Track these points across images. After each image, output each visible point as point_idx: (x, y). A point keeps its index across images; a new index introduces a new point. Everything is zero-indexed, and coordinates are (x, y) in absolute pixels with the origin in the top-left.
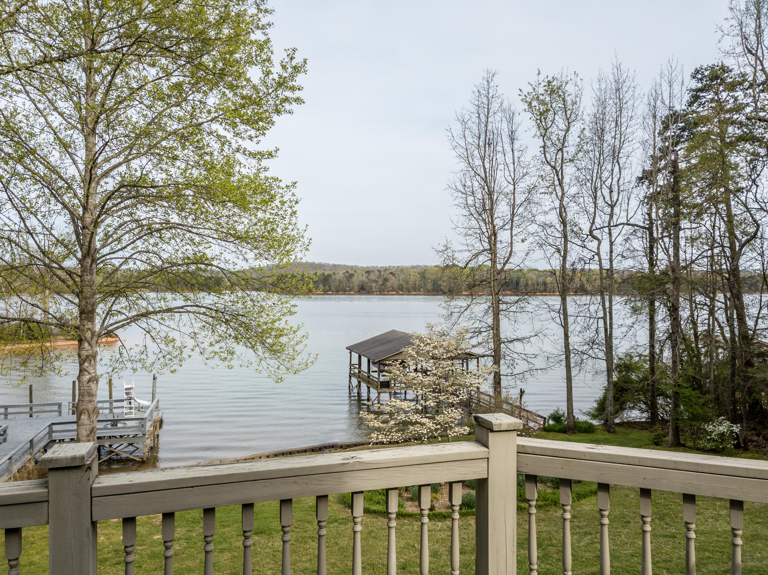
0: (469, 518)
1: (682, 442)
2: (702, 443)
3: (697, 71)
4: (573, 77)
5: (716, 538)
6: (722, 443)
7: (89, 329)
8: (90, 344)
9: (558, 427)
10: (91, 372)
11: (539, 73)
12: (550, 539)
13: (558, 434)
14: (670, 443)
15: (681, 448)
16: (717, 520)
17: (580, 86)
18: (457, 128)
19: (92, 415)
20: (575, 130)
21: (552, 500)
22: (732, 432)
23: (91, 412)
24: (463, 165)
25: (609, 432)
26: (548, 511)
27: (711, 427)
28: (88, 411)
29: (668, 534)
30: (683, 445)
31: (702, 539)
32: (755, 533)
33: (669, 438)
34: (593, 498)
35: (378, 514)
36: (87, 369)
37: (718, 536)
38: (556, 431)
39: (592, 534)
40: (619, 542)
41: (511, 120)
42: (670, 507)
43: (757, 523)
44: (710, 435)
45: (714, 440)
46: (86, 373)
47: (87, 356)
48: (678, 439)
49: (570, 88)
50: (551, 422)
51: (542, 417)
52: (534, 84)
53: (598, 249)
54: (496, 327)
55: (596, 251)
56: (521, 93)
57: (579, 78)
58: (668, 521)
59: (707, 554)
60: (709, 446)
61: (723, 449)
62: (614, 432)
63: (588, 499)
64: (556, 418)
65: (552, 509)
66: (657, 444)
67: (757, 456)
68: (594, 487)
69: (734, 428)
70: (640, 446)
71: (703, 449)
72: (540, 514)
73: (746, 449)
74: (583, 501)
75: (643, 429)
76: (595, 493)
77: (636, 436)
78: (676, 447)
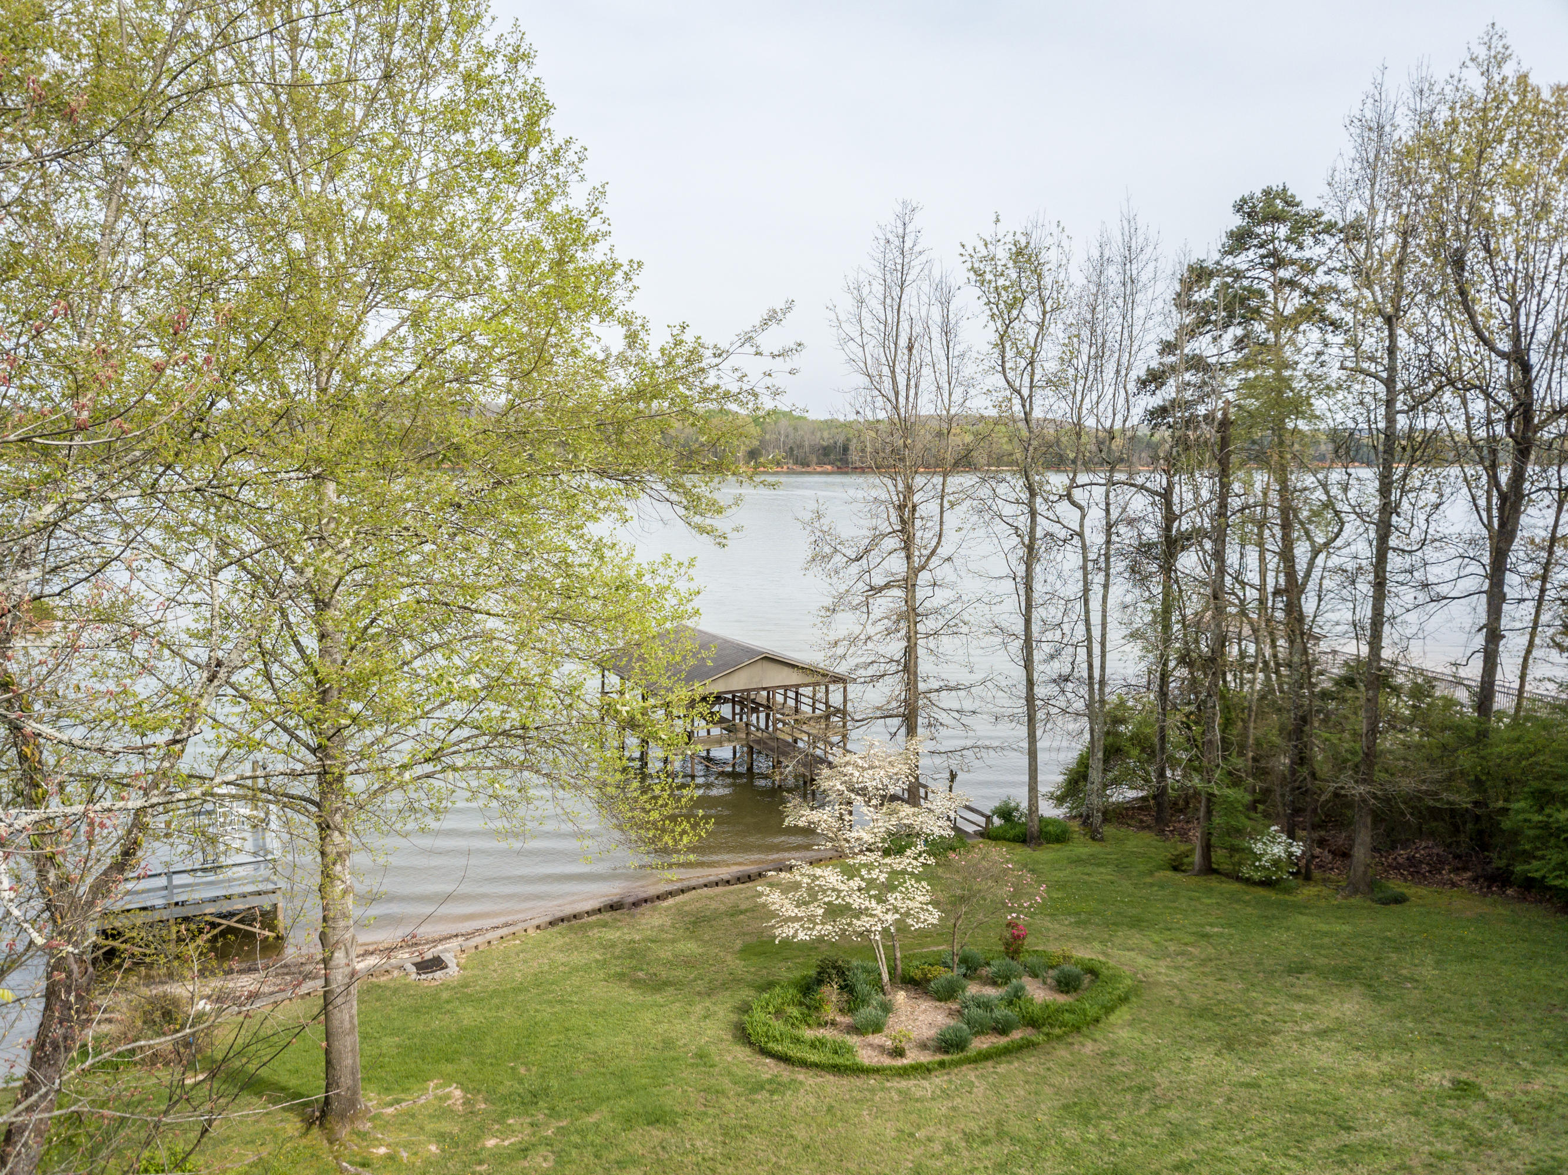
0: (965, 1068)
1: (1215, 866)
2: (1246, 871)
3: (1244, 201)
4: (1055, 231)
5: (1312, 1085)
6: (1276, 873)
9: (1012, 833)
11: (998, 220)
12: (1096, 1105)
13: (1012, 845)
14: (1197, 868)
15: (1213, 877)
16: (1303, 1045)
17: (1067, 249)
20: (1057, 330)
21: (1071, 1024)
22: (1290, 855)
24: (857, 377)
25: (1093, 838)
26: (1072, 1044)
27: (1259, 845)
29: (1248, 1080)
30: (1218, 872)
31: (1295, 1087)
32: (1359, 1070)
33: (1197, 858)
34: (1125, 1008)
38: (1009, 840)
39: (1148, 1089)
41: (946, 303)
42: (1234, 1021)
43: (1358, 1049)
44: (1260, 860)
45: (1264, 868)
48: (1210, 863)
49: (1051, 257)
50: (997, 821)
51: (983, 815)
52: (989, 240)
53: (1082, 525)
55: (1078, 530)
56: (963, 251)
57: (1065, 234)
58: (1241, 1054)
59: (1310, 1119)
60: (1257, 876)
61: (1278, 881)
62: (1102, 840)
63: (1117, 1012)
64: (1006, 813)
65: (1077, 1039)
66: (1175, 869)
67: (1326, 892)
68: (1121, 989)
69: (1293, 849)
70: (1151, 873)
71: (1248, 881)
72: (1062, 1053)
73: (1308, 878)
74: (1112, 1018)
75: (1144, 828)
76: (1124, 1000)
77: (1137, 846)
78: (1206, 874)
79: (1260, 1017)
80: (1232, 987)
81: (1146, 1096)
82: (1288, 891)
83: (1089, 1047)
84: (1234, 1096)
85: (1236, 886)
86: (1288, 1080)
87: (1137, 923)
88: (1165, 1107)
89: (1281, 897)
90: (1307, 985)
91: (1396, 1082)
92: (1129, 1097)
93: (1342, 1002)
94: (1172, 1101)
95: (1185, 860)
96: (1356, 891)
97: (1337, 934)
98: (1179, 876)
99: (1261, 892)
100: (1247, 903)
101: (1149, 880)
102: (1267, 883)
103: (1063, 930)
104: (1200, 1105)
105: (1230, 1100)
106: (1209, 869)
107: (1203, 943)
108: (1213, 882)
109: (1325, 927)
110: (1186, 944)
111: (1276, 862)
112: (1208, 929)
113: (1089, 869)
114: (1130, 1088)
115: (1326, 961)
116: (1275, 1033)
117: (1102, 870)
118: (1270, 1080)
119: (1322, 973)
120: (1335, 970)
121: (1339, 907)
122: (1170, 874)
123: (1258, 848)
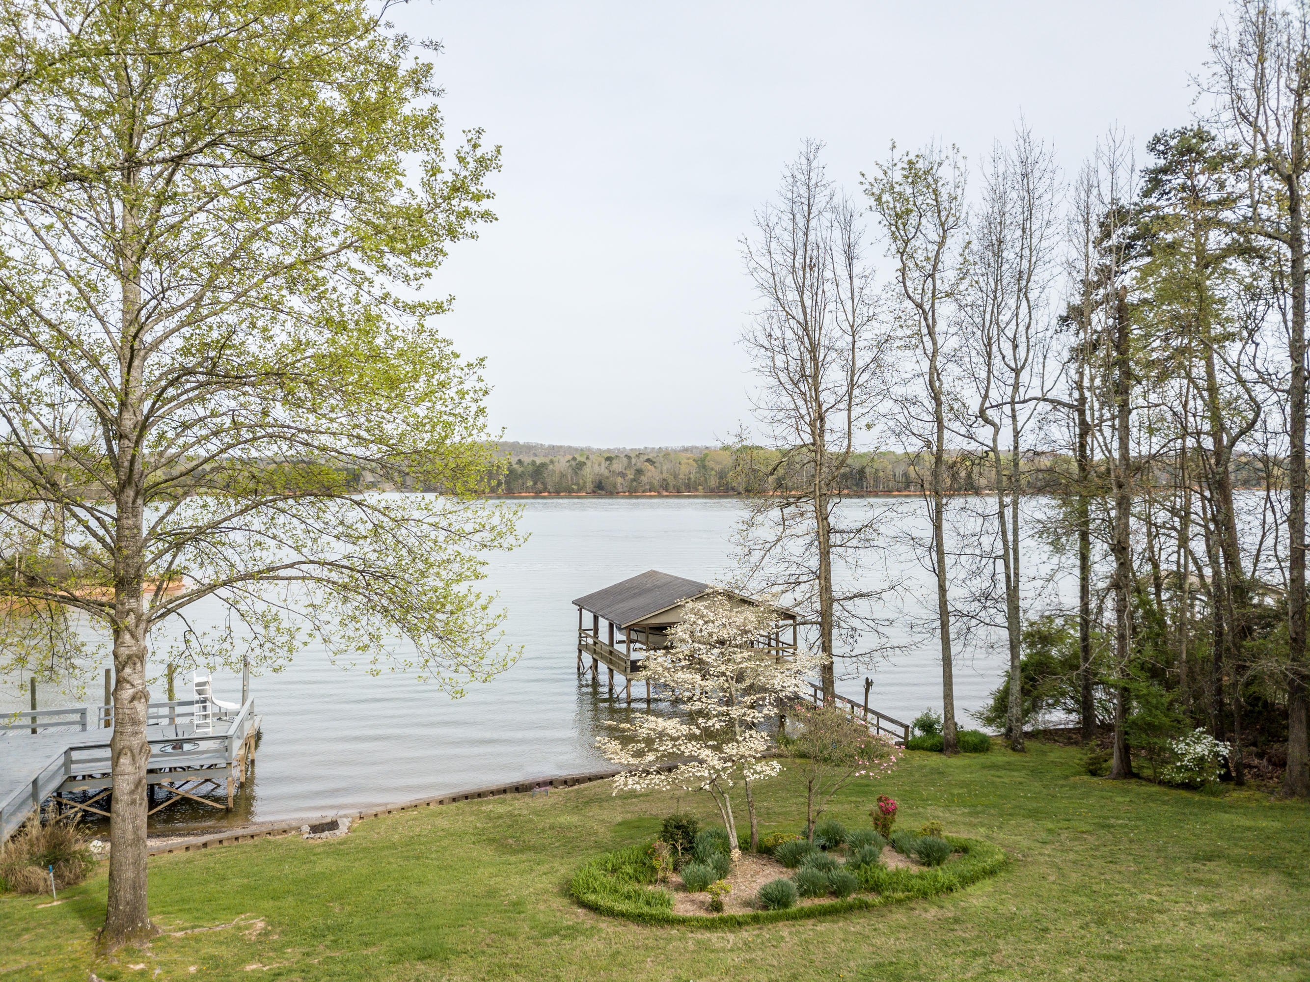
0: (780, 924)
1: (1135, 771)
2: (1167, 772)
3: (1157, 140)
4: (951, 153)
5: (1190, 961)
6: (1200, 773)
7: (131, 610)
8: (133, 636)
9: (928, 743)
10: (135, 683)
11: (894, 147)
12: (916, 965)
13: (929, 753)
14: (1115, 771)
15: (1133, 781)
16: (1193, 924)
17: (962, 169)
18: (758, 238)
19: (138, 758)
20: (955, 242)
21: (919, 890)
22: (1217, 754)
23: (136, 752)
24: (768, 302)
25: (1014, 749)
26: (913, 909)
27: (1182, 745)
28: (131, 751)
29: (1112, 952)
30: (1137, 776)
31: (1168, 962)
32: (1255, 949)
33: (1114, 762)
34: (988, 881)
35: (628, 919)
36: (129, 678)
37: (1194, 957)
38: (927, 749)
39: (985, 954)
40: (1030, 971)
41: (847, 226)
42: (1114, 898)
43: (1259, 929)
44: (1182, 760)
45: (1187, 769)
46: (128, 686)
47: (129, 657)
48: (1128, 763)
49: (945, 173)
50: (918, 733)
51: (902, 725)
52: (885, 165)
53: (995, 441)
54: (824, 575)
55: (991, 445)
56: (863, 180)
57: (960, 155)
58: (1112, 928)
60: (1179, 778)
61: (1203, 782)
62: (1023, 750)
63: (979, 884)
64: (927, 726)
65: (919, 905)
66: (1093, 773)
67: (1258, 795)
68: (989, 862)
69: (1221, 749)
70: (1066, 777)
71: (1170, 784)
72: (899, 916)
73: (1240, 783)
74: (970, 889)
75: (1072, 744)
76: (991, 873)
77: (1060, 757)
78: (1125, 778)
79: (1148, 897)
80: (1123, 869)
81: (980, 961)
82: (1214, 794)
83: (933, 912)
84: (1088, 967)
85: (1155, 789)
86: (1162, 955)
87: (1034, 814)
88: (999, 972)
89: (1205, 798)
90: (1216, 870)
91: (1300, 960)
92: (958, 961)
93: (1252, 888)
94: (1010, 967)
95: (1104, 765)
96: (1293, 793)
97: (1262, 829)
98: (1095, 779)
99: (1184, 794)
100: (1164, 803)
101: (1062, 782)
102: (1189, 786)
103: (953, 818)
104: (1043, 973)
105: (1082, 970)
106: (1128, 773)
107: (1102, 832)
108: (1133, 785)
109: (1249, 823)
110: (1083, 832)
111: (1201, 760)
112: (1112, 821)
113: (1002, 773)
114: (964, 953)
115: (1244, 851)
116: (1160, 912)
117: (1015, 774)
118: (1139, 954)
119: (1236, 862)
120: (1251, 860)
121: (1271, 808)
122: (1086, 778)
123: (1180, 747)
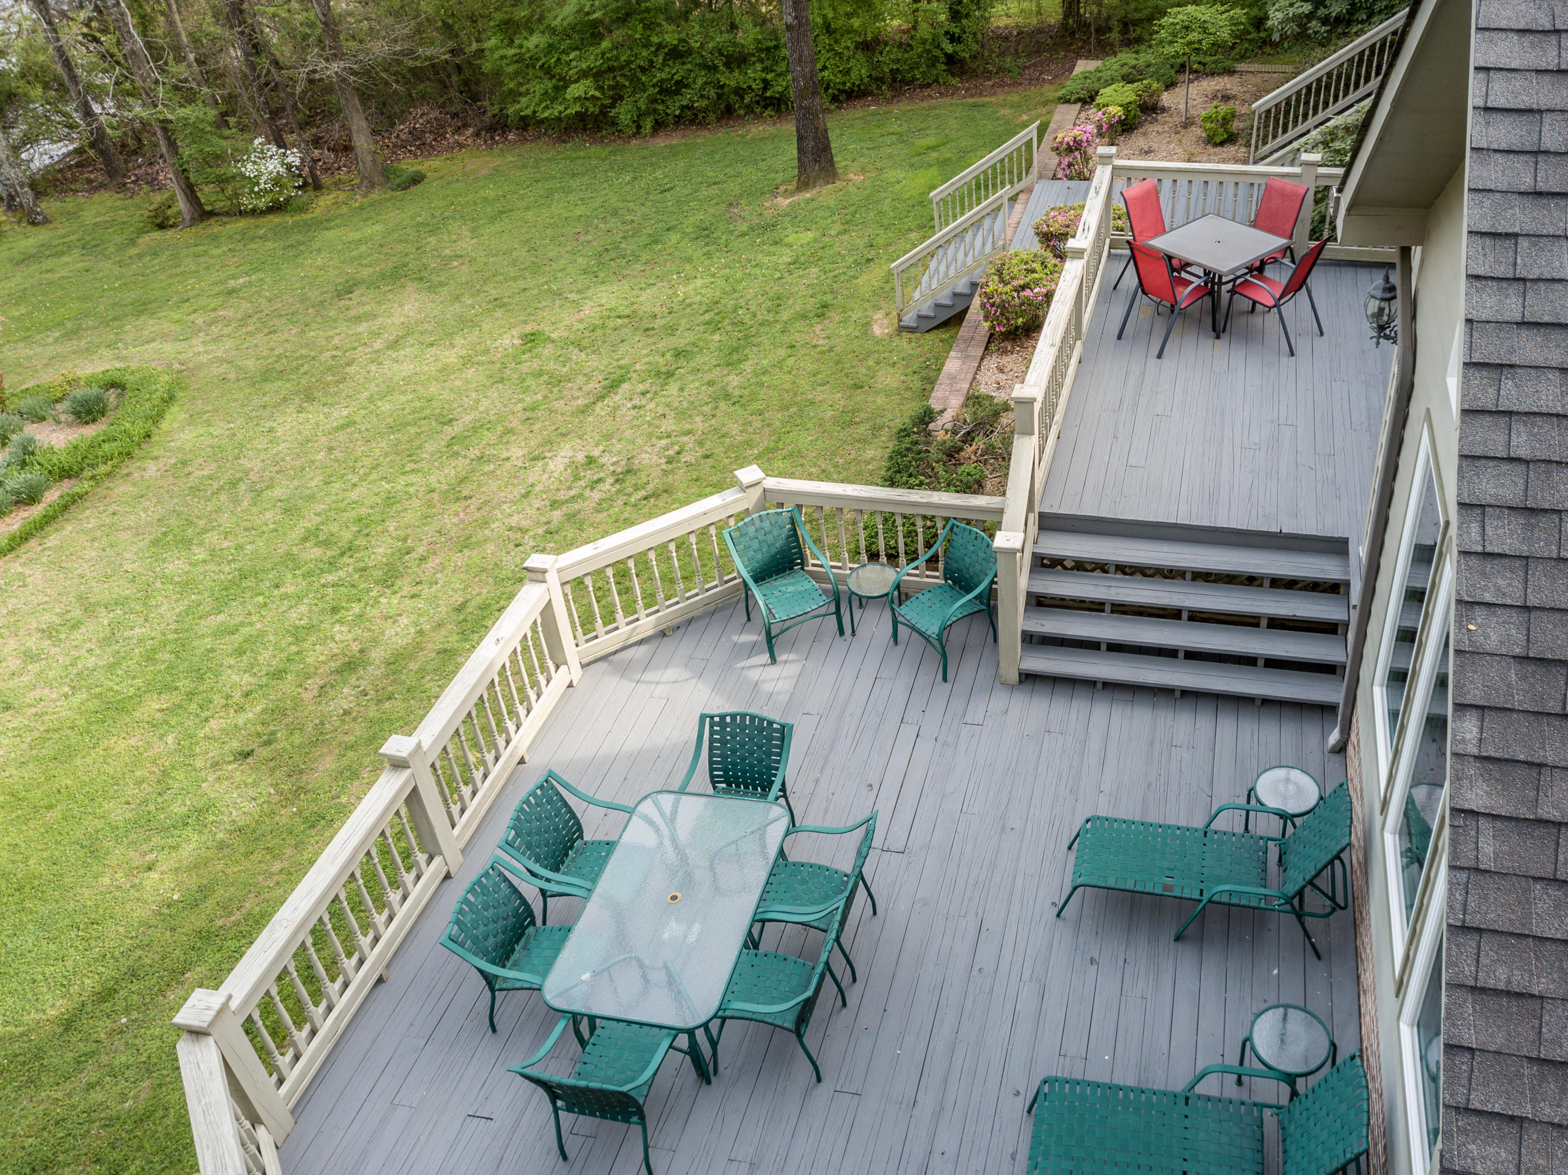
1: (208, 208)
2: (247, 202)
5: (403, 398)
6: (280, 193)
12: (189, 523)
14: (188, 217)
15: (212, 220)
16: (381, 364)
21: (120, 453)
22: (289, 167)
25: (33, 223)
26: (128, 475)
27: (249, 166)
29: (341, 421)
30: (211, 214)
31: (388, 407)
32: (440, 364)
33: (181, 204)
34: (175, 409)
37: (404, 393)
39: (241, 479)
40: (292, 473)
42: (303, 369)
43: (432, 345)
44: (258, 184)
45: (265, 191)
48: (200, 205)
58: (324, 400)
59: (413, 430)
60: (262, 203)
61: (286, 201)
62: (44, 220)
63: (168, 416)
65: (132, 466)
66: (161, 226)
67: (342, 196)
68: (160, 389)
69: (290, 159)
70: (133, 242)
71: (254, 212)
72: (121, 489)
73: (317, 186)
74: (165, 425)
75: (96, 189)
76: (169, 400)
77: (98, 214)
78: (202, 221)
79: (328, 354)
80: (286, 336)
81: (242, 487)
82: (300, 209)
83: (152, 469)
84: (333, 444)
85: (242, 223)
86: (379, 404)
87: (143, 307)
88: (268, 488)
89: (297, 218)
90: (362, 302)
91: (475, 359)
92: (223, 497)
93: (401, 306)
94: (272, 479)
95: (169, 212)
96: (372, 185)
97: (370, 237)
98: (170, 233)
99: (274, 219)
100: (264, 238)
101: (133, 251)
102: (276, 208)
103: (50, 350)
104: (303, 469)
105: (331, 449)
106: (203, 214)
107: (234, 301)
108: (214, 227)
109: (356, 235)
110: (214, 310)
111: (277, 181)
112: (232, 283)
113: (47, 264)
114: (221, 488)
115: (371, 269)
116: (348, 364)
118: (362, 412)
119: (372, 284)
120: (382, 276)
121: (362, 208)
122: (157, 235)
123: (249, 170)
